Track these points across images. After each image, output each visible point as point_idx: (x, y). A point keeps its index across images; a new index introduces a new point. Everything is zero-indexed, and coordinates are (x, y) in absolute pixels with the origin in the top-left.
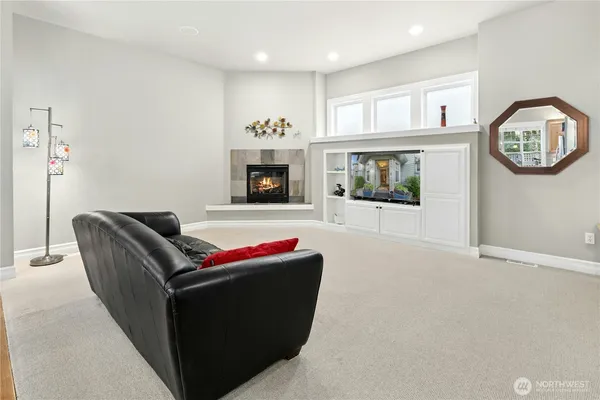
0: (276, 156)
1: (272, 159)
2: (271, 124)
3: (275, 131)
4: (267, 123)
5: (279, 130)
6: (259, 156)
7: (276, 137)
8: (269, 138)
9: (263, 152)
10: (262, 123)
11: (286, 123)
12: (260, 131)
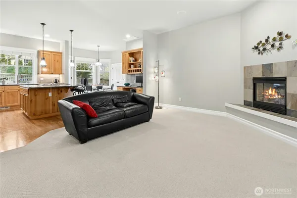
0: (274, 69)
1: (271, 72)
2: (271, 40)
3: (273, 46)
4: (267, 41)
5: (277, 44)
6: (261, 69)
7: (275, 51)
8: (269, 53)
9: (264, 66)
10: (264, 42)
11: (284, 36)
12: (261, 49)
